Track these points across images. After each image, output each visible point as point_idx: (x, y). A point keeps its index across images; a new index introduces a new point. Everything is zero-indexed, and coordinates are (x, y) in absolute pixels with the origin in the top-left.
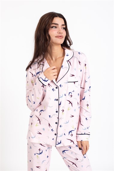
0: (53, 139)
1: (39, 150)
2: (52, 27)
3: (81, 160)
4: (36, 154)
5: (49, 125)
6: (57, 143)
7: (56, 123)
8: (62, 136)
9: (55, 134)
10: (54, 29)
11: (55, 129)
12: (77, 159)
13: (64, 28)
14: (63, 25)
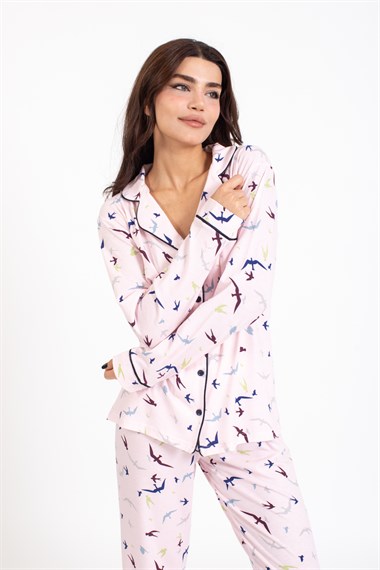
0: (190, 428)
1: (154, 478)
2: (175, 87)
3: (283, 511)
4: (144, 493)
6: (203, 443)
7: (201, 373)
8: (220, 416)
9: (199, 412)
10: (178, 92)
11: (197, 396)
12: (272, 506)
13: (214, 95)
14: (212, 85)
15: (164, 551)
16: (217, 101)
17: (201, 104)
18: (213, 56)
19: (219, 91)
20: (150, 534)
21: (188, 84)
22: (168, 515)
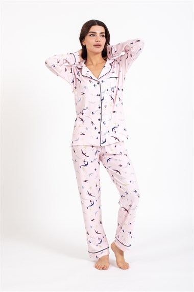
0: (97, 138)
1: (84, 161)
2: (90, 35)
3: (125, 167)
4: (82, 167)
5: (92, 123)
6: (102, 142)
7: (99, 120)
8: (106, 133)
9: (99, 133)
10: (92, 37)
11: (98, 127)
13: (103, 36)
14: (102, 33)
15: (91, 188)
16: (105, 38)
17: (99, 40)
18: (101, 24)
19: (104, 34)
20: (85, 181)
21: (94, 34)
22: (90, 174)
